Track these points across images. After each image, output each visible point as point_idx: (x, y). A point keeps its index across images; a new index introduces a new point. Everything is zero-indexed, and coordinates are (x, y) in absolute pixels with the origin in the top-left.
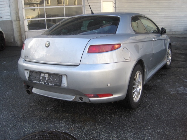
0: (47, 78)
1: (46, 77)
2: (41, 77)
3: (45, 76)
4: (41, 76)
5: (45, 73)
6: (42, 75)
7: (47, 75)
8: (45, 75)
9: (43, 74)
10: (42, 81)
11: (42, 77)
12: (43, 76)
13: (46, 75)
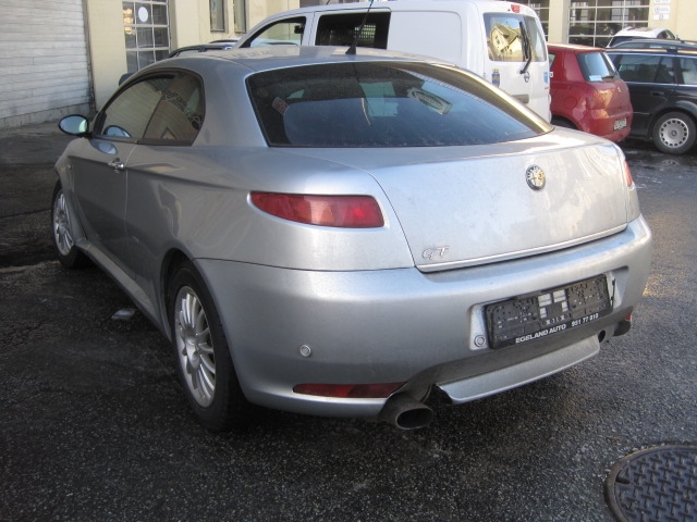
0: (564, 305)
1: (560, 304)
2: (543, 311)
3: (556, 301)
4: (541, 305)
5: (550, 291)
6: (545, 300)
7: (562, 292)
8: (556, 294)
9: (548, 296)
10: (548, 322)
11: (547, 307)
12: (549, 303)
13: (559, 295)
